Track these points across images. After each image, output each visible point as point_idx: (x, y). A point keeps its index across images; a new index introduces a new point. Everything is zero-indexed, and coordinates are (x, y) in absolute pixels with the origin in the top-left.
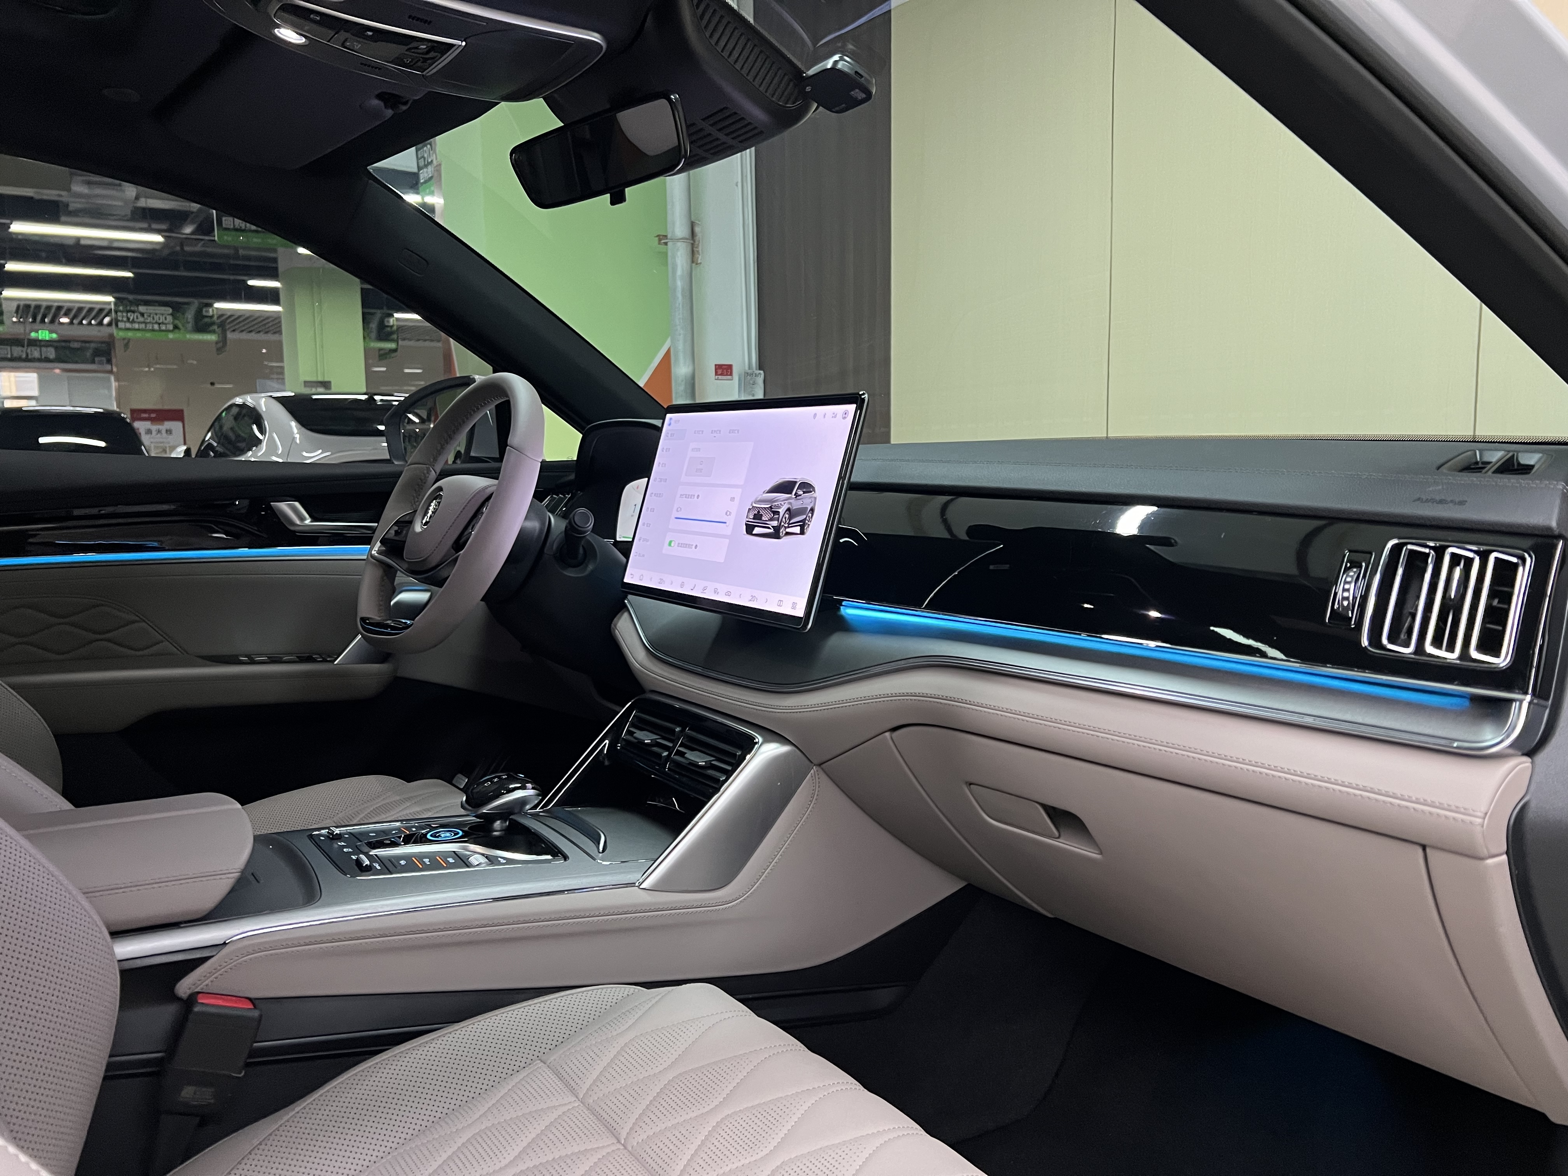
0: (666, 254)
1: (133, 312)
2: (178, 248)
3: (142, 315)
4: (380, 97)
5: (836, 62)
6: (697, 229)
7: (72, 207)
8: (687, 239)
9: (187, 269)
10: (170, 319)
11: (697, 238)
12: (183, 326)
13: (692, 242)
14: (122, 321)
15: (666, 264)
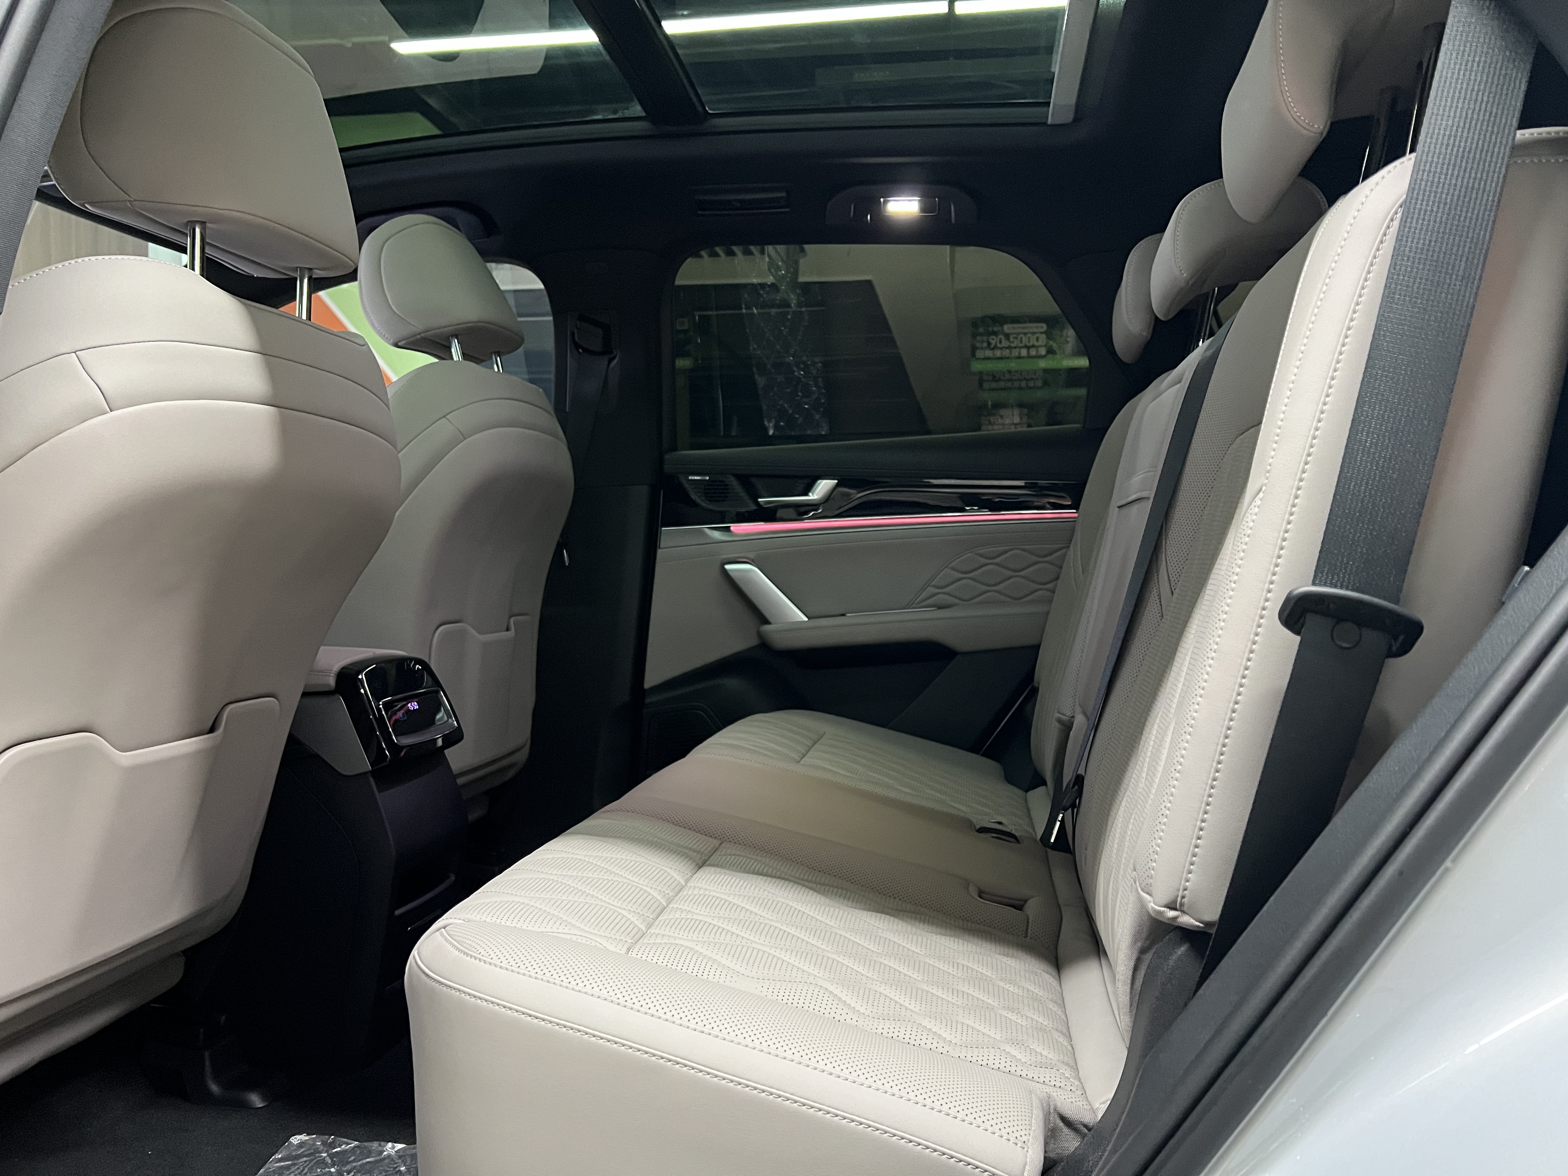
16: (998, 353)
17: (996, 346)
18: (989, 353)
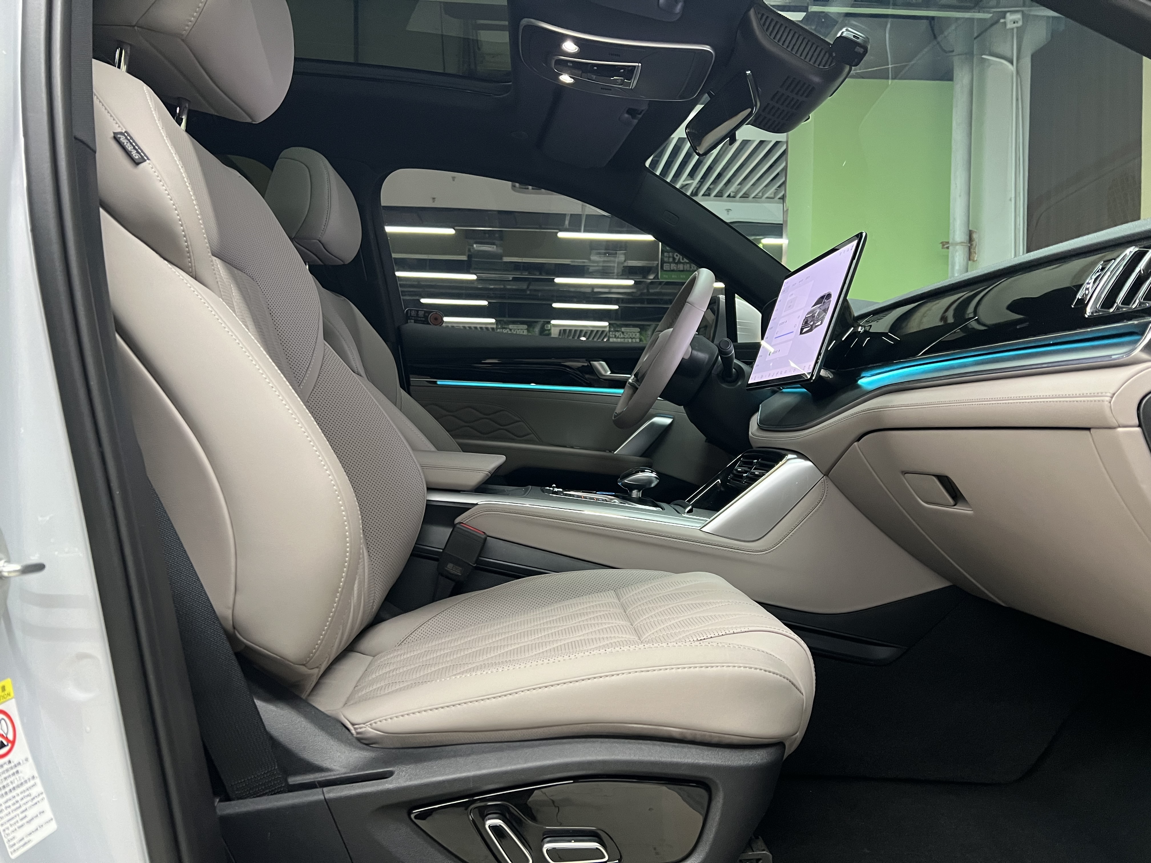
0: (948, 256)
1: (618, 331)
2: (645, 291)
3: (623, 333)
4: (628, 112)
5: (843, 33)
6: (975, 236)
7: (591, 269)
8: (964, 243)
9: (648, 303)
10: (638, 334)
11: (974, 243)
12: (645, 339)
13: (969, 245)
14: (612, 338)
15: (947, 263)
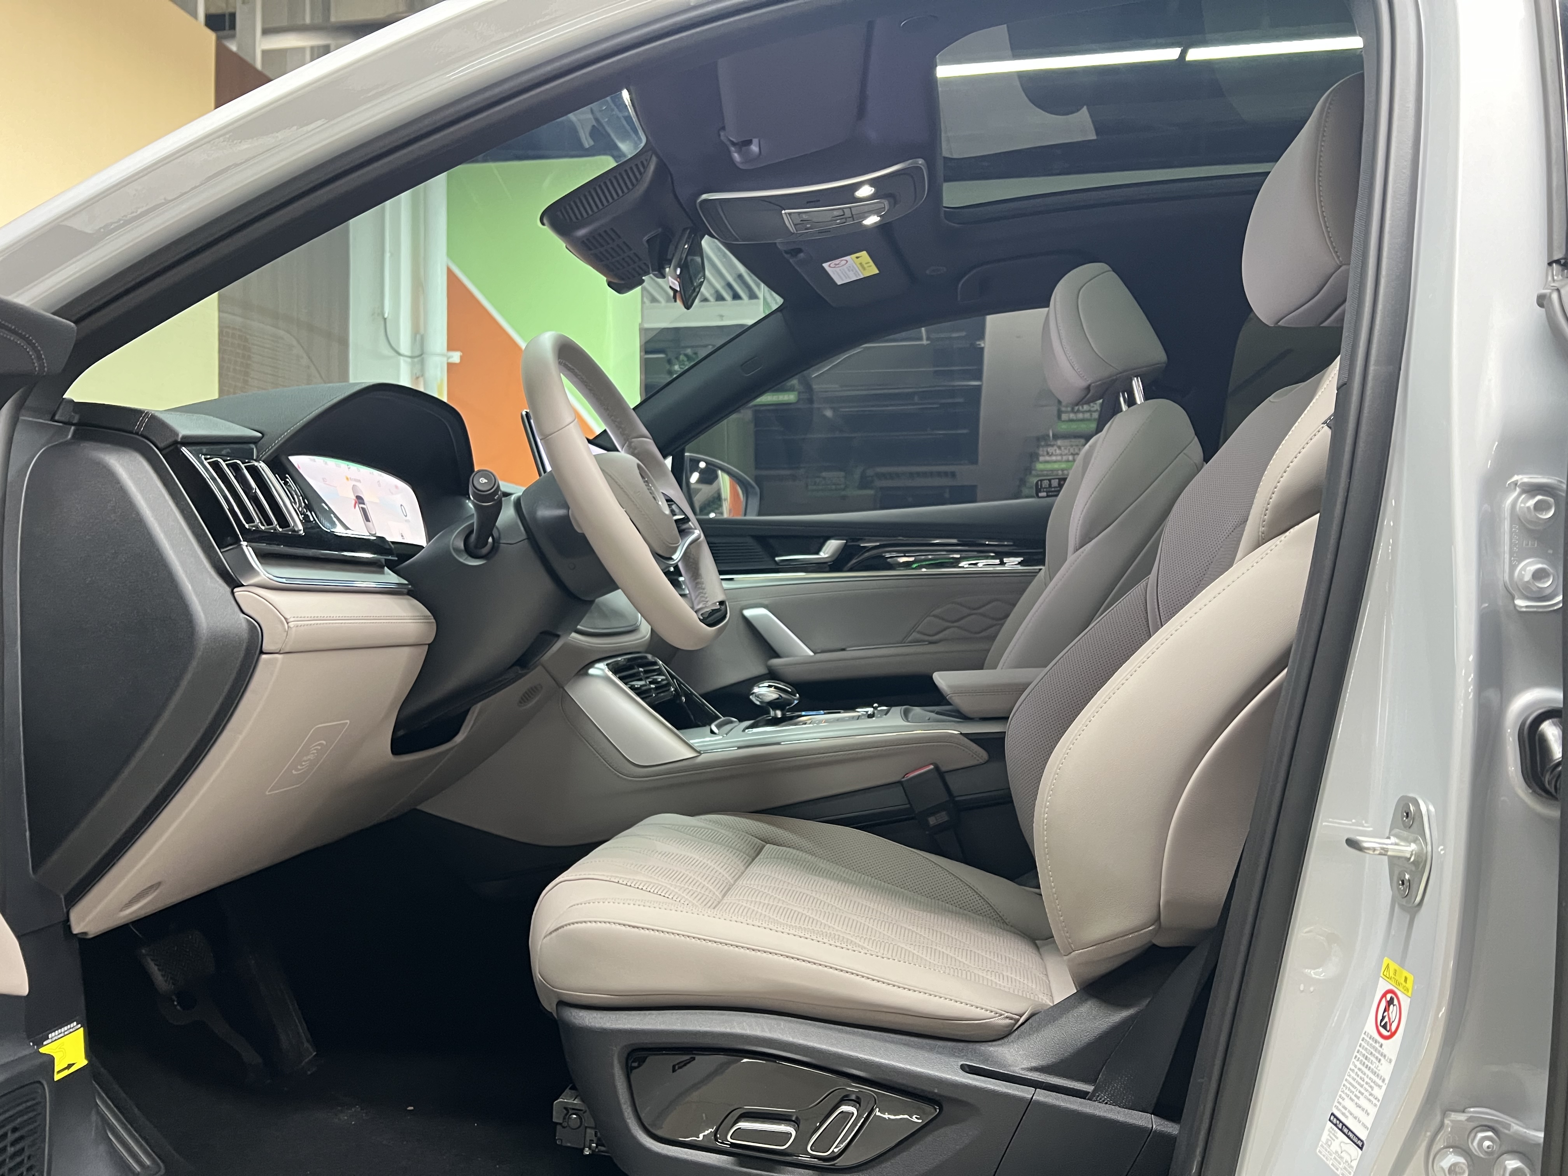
16: (1054, 458)
17: (1052, 453)
18: (1048, 458)
